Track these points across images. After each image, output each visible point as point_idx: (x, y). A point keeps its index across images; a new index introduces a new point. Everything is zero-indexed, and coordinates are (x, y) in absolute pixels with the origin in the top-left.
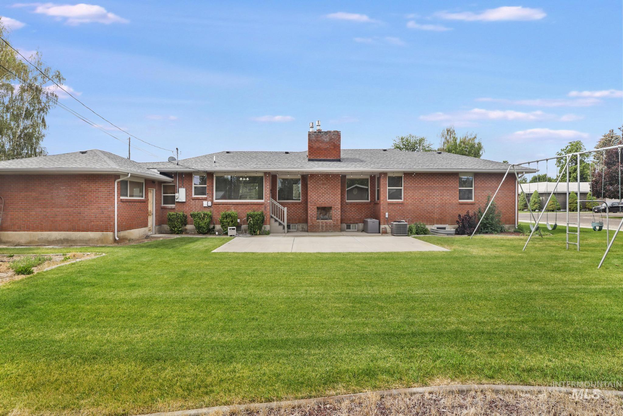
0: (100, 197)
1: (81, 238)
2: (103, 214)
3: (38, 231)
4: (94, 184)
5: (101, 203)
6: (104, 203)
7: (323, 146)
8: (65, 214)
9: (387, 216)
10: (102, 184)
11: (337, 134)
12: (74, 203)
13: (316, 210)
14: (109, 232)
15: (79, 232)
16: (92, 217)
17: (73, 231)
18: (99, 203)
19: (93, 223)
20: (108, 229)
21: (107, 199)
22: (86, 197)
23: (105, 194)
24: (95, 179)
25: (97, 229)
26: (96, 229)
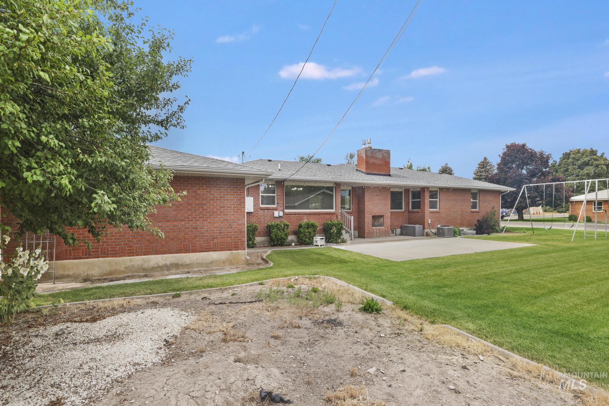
0: (227, 207)
1: (199, 261)
2: (231, 227)
3: (124, 256)
4: (217, 190)
5: (228, 215)
6: (233, 215)
7: (377, 162)
8: (172, 229)
9: (430, 222)
10: (230, 190)
11: (388, 152)
12: (186, 215)
13: (371, 219)
14: (240, 250)
15: (194, 253)
16: (215, 233)
17: (184, 253)
18: (226, 215)
19: (216, 241)
20: (238, 247)
21: (237, 210)
22: (205, 207)
23: (234, 202)
24: (218, 183)
25: (222, 248)
26: (220, 248)
